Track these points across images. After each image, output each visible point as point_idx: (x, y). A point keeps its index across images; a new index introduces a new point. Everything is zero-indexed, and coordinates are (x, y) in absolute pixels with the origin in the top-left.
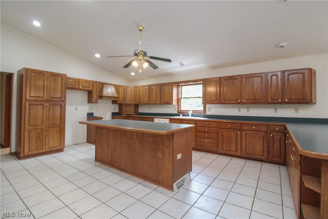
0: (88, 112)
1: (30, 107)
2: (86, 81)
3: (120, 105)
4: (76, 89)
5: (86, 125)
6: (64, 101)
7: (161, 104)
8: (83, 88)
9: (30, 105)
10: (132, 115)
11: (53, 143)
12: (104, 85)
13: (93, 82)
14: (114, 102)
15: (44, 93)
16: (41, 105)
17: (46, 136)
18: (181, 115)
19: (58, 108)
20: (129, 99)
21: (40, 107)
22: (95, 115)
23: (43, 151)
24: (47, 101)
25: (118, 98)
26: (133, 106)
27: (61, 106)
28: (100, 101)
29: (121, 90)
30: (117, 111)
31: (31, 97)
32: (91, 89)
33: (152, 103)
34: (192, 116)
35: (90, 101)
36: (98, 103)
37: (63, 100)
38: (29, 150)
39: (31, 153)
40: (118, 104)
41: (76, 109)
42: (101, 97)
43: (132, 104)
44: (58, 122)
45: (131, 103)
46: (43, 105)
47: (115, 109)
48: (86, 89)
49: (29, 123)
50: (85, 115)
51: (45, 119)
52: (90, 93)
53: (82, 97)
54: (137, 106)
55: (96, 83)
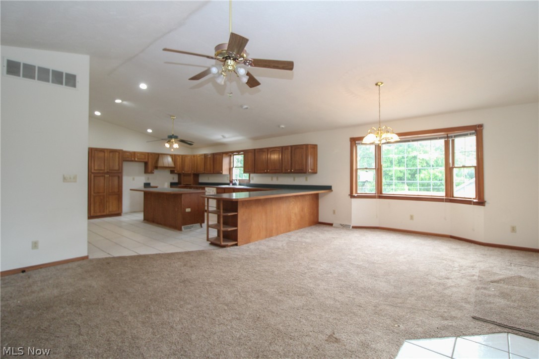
0: (145, 182)
1: (94, 179)
2: (142, 153)
3: (179, 175)
4: (132, 161)
5: (143, 193)
6: (121, 173)
7: (214, 173)
8: (139, 160)
9: (94, 177)
10: (190, 185)
11: (112, 208)
12: (160, 155)
13: (148, 153)
14: (172, 172)
15: (104, 167)
16: (102, 176)
17: (107, 201)
18: (231, 184)
19: (116, 179)
20: (187, 169)
21: (102, 178)
22: (152, 185)
23: (105, 214)
24: (108, 173)
25: (174, 168)
26: (192, 176)
27: (119, 177)
28: (156, 171)
29: (179, 160)
30: (176, 180)
31: (95, 170)
32: (146, 160)
33: (207, 172)
34: (240, 185)
35: (146, 172)
36: (153, 173)
37: (120, 171)
38: (94, 212)
39: (95, 215)
40: (176, 173)
41: (134, 179)
42: (156, 167)
43: (191, 174)
44: (116, 190)
45: (189, 172)
46: (105, 176)
47: (173, 179)
48: (142, 160)
49: (94, 191)
50: (143, 185)
51: (106, 188)
52: (146, 164)
53: (139, 167)
54: (196, 176)
55: (152, 154)
